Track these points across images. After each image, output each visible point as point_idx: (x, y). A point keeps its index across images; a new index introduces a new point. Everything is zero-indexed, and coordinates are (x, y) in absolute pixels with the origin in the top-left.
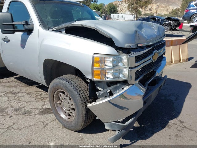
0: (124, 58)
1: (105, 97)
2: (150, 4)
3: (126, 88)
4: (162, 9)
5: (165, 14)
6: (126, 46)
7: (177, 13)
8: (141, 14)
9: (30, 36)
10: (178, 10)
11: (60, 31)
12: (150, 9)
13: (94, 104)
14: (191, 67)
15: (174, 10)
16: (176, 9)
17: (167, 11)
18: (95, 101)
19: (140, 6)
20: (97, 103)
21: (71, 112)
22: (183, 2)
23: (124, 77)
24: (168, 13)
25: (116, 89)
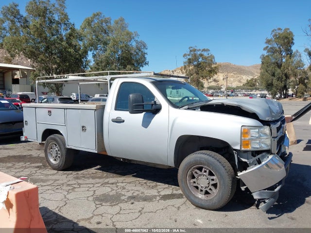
0: (266, 130)
1: (256, 164)
2: (216, 73)
3: (271, 157)
4: (232, 79)
5: (237, 87)
6: (267, 119)
7: (254, 85)
8: (204, 87)
9: (157, 115)
10: (255, 81)
11: (194, 109)
12: (215, 80)
13: (244, 172)
14: (304, 150)
15: (250, 81)
16: (252, 79)
17: (240, 82)
18: (246, 169)
19: (202, 77)
20: (247, 171)
21: (210, 189)
22: (262, 71)
23: (268, 146)
24: (242, 85)
25: (263, 157)
